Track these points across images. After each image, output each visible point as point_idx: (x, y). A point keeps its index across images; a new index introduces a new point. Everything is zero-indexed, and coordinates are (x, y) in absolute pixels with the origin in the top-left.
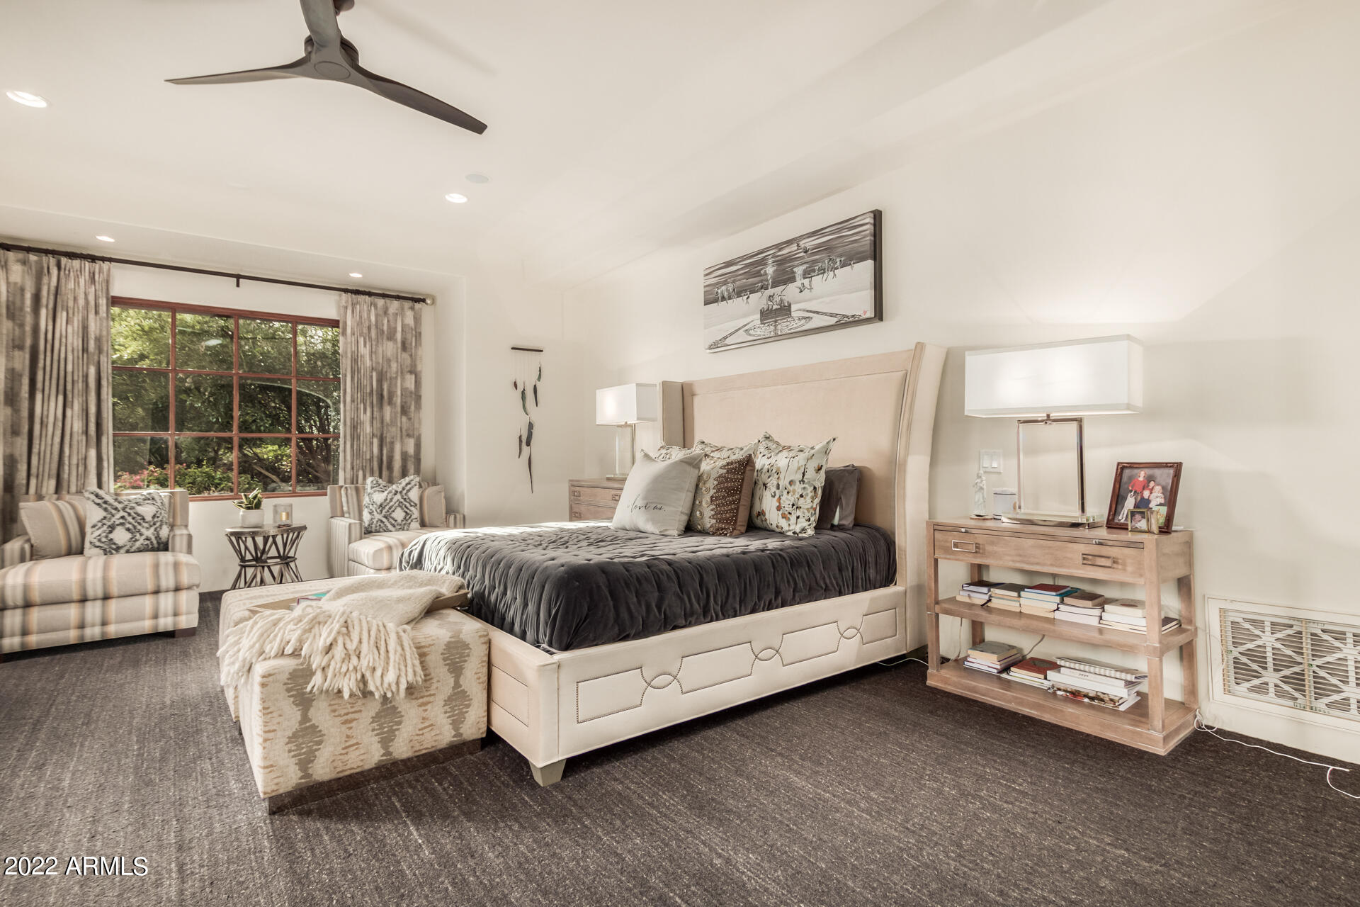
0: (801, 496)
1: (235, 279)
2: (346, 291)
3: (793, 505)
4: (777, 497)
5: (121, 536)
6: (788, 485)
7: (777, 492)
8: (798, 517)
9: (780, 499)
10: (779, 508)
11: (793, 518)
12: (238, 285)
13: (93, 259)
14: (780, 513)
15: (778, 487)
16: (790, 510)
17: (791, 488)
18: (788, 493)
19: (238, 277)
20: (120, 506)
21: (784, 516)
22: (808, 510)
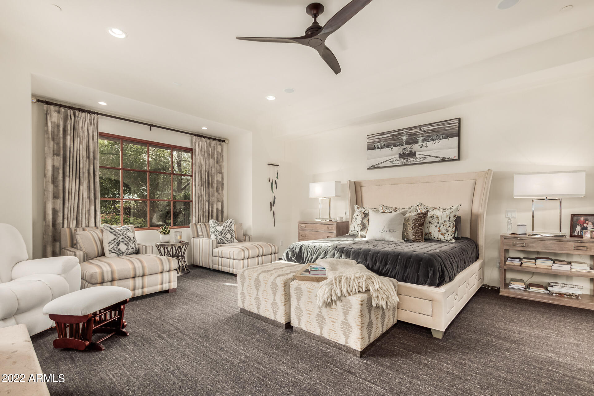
0: (449, 227)
1: (149, 126)
2: (195, 135)
3: (446, 230)
4: (438, 227)
5: (123, 247)
6: (443, 222)
7: (438, 225)
8: (448, 235)
9: (439, 228)
10: (439, 231)
11: (446, 235)
12: (150, 130)
13: (90, 112)
14: (440, 233)
15: (438, 223)
16: (445, 232)
17: (445, 224)
18: (443, 225)
19: (151, 126)
20: (121, 233)
21: (442, 234)
22: (451, 232)
